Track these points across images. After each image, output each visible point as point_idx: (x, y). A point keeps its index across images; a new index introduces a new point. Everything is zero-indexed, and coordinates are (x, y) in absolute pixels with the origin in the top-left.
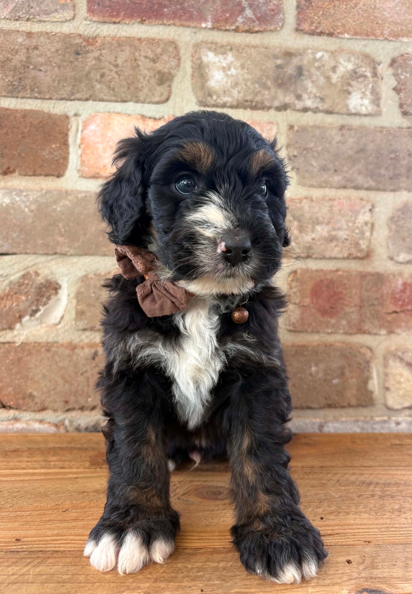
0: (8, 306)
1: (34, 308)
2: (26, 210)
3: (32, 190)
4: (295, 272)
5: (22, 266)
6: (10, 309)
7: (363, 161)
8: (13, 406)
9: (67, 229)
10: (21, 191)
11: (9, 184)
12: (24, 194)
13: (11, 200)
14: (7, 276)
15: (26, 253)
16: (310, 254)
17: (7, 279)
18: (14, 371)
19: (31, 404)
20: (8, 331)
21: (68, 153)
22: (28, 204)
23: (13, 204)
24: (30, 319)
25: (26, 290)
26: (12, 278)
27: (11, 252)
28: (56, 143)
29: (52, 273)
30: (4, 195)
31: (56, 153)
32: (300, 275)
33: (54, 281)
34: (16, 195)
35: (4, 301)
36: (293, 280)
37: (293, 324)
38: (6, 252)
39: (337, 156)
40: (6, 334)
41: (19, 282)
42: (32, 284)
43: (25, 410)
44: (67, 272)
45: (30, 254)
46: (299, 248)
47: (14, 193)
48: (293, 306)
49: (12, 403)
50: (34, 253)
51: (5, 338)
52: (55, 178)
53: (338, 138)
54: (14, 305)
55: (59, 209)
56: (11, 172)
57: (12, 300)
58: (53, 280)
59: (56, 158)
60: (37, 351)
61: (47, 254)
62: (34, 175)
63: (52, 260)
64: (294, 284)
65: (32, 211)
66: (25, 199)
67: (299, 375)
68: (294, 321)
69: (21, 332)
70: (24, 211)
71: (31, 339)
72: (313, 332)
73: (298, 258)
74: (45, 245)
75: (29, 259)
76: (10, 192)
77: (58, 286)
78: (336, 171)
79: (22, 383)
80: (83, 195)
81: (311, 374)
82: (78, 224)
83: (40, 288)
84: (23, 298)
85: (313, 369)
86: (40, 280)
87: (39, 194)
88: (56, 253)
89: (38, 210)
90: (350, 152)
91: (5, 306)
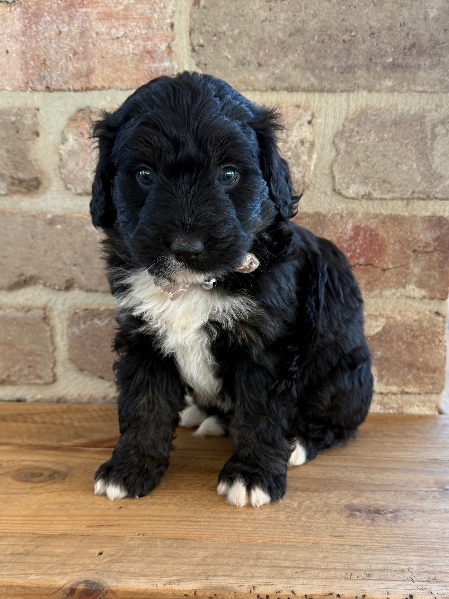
7: (299, 48)
39: (261, 42)
53: (263, 14)
78: (260, 65)
90: (280, 35)
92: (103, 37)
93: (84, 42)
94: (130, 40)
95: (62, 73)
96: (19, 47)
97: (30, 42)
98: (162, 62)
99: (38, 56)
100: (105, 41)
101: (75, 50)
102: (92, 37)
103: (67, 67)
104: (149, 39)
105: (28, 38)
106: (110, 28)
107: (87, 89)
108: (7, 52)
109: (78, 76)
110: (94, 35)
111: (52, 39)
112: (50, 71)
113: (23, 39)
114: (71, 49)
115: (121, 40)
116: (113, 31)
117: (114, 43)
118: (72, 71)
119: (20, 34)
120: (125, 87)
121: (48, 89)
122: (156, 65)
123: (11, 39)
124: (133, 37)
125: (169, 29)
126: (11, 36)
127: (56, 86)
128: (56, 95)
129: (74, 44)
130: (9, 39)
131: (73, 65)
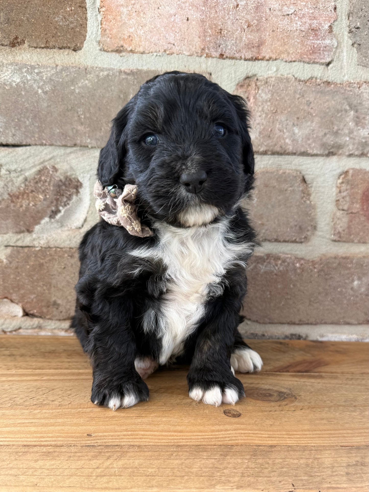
0: (24, 205)
1: (53, 208)
2: (40, 91)
3: (45, 67)
4: (346, 173)
5: (37, 160)
6: (27, 208)
8: (37, 314)
9: (88, 115)
10: (33, 67)
11: (18, 58)
12: (36, 71)
13: (22, 78)
14: (21, 170)
15: (42, 145)
16: (365, 152)
17: (21, 175)
18: (35, 278)
19: (55, 313)
20: (26, 234)
21: (86, 19)
22: (41, 83)
23: (24, 83)
24: (50, 221)
25: (43, 188)
26: (27, 174)
27: (24, 143)
28: (71, 6)
29: (71, 168)
30: (14, 72)
31: (71, 19)
32: (352, 176)
33: (74, 178)
34: (27, 72)
35: (20, 200)
36: (342, 183)
37: (339, 233)
38: (19, 143)
40: (24, 237)
41: (35, 178)
42: (50, 181)
43: (50, 319)
44: (88, 167)
45: (45, 145)
46: (354, 144)
47: (24, 70)
48: (341, 212)
49: (35, 311)
50: (51, 145)
51: (23, 241)
52: (71, 51)
54: (31, 205)
55: (77, 91)
56: (20, 44)
57: (28, 199)
58: (73, 176)
59: (72, 26)
60: (60, 257)
61: (65, 146)
62: (47, 47)
63: (71, 153)
64: (344, 187)
65: (45, 93)
66: (38, 78)
67: (339, 290)
68: (341, 230)
69: (41, 236)
70: (37, 93)
71: (52, 244)
72: (359, 242)
73: (350, 155)
74: (63, 134)
75: (45, 151)
76: (20, 69)
77: (79, 184)
79: (44, 290)
80: (105, 73)
81: (352, 289)
82: (100, 109)
83: (59, 186)
84: (41, 197)
85: (356, 283)
86: (59, 176)
87: (53, 72)
88: (75, 145)
89: (53, 91)
91: (21, 206)
92: (275, 13)
93: (258, 16)
94: (299, 17)
95: (236, 43)
96: (199, 16)
97: (209, 12)
98: (324, 40)
99: (216, 25)
100: (276, 16)
101: (249, 23)
102: (266, 12)
103: (241, 38)
104: (315, 18)
105: (208, 8)
106: (283, 5)
107: (257, 59)
108: (188, 20)
109: (249, 46)
110: (268, 11)
111: (230, 11)
112: (226, 40)
113: (204, 8)
114: (246, 22)
115: (291, 17)
116: (285, 8)
117: (284, 19)
118: (245, 41)
119: (201, 4)
120: (290, 59)
121: (221, 56)
122: (318, 42)
123: (192, 8)
124: (302, 15)
125: (333, 11)
126: (192, 5)
127: (230, 54)
128: (228, 62)
129: (249, 17)
130: (191, 8)
131: (246, 35)
